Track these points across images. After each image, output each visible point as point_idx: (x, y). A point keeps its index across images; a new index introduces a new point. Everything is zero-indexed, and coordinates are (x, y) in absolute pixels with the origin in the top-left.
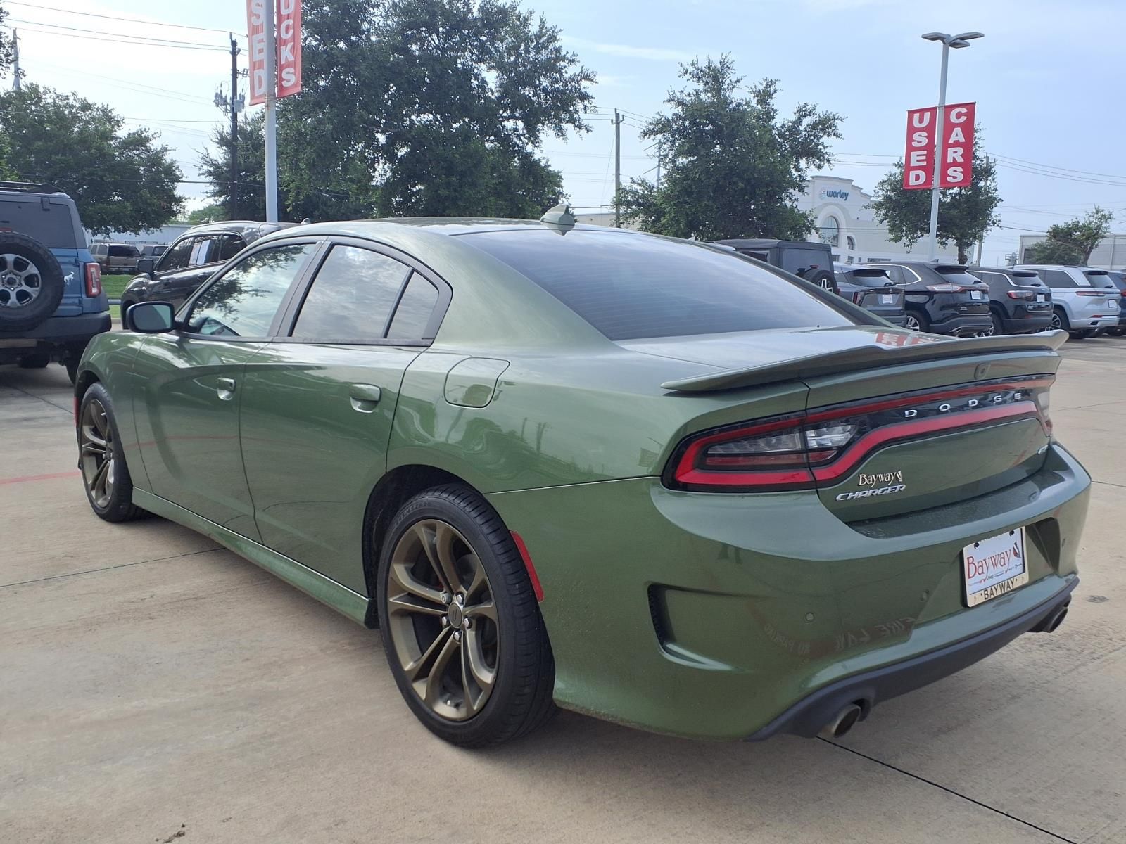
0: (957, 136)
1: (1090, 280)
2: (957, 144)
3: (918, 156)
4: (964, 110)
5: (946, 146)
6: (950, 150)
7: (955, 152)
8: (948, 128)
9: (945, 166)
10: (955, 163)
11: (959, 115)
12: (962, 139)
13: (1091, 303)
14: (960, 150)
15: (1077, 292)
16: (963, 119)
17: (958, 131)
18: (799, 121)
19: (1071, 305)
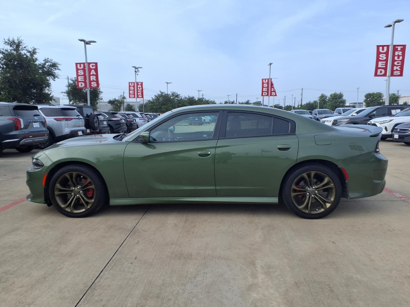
0: (93, 72)
1: (142, 116)
2: (93, 75)
3: (81, 78)
4: (94, 65)
5: (90, 75)
6: (91, 77)
7: (93, 77)
8: (90, 70)
9: (90, 82)
10: (93, 81)
11: (93, 66)
12: (95, 74)
13: (143, 122)
14: (95, 77)
15: (139, 119)
16: (94, 67)
17: (93, 71)
18: (45, 64)
19: (138, 122)
